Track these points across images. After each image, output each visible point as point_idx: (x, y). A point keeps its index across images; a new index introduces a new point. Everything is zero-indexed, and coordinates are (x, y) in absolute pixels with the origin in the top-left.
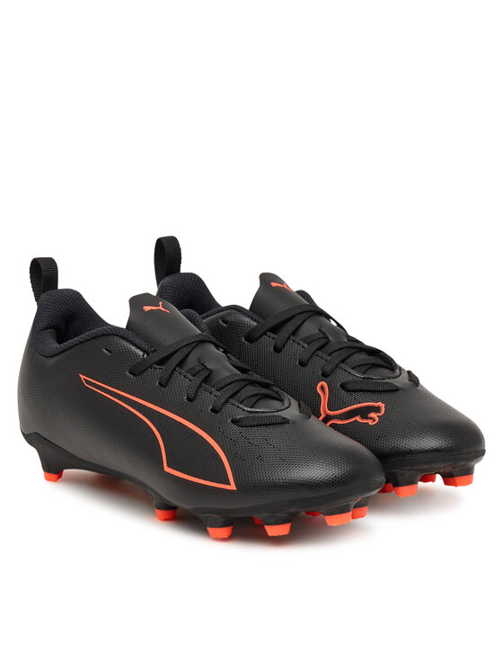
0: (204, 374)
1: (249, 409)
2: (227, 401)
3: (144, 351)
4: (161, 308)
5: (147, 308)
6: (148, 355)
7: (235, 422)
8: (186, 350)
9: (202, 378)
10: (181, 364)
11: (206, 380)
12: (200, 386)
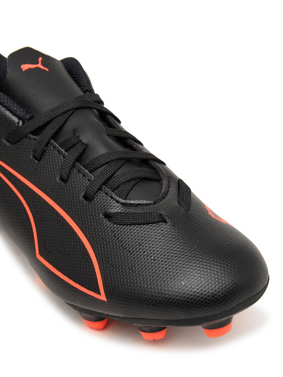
0: (77, 151)
1: (123, 201)
2: (100, 189)
3: (19, 118)
4: (40, 66)
5: (25, 67)
6: (24, 123)
7: (108, 216)
8: (61, 120)
9: (76, 154)
10: (55, 136)
11: (79, 159)
12: (74, 166)
